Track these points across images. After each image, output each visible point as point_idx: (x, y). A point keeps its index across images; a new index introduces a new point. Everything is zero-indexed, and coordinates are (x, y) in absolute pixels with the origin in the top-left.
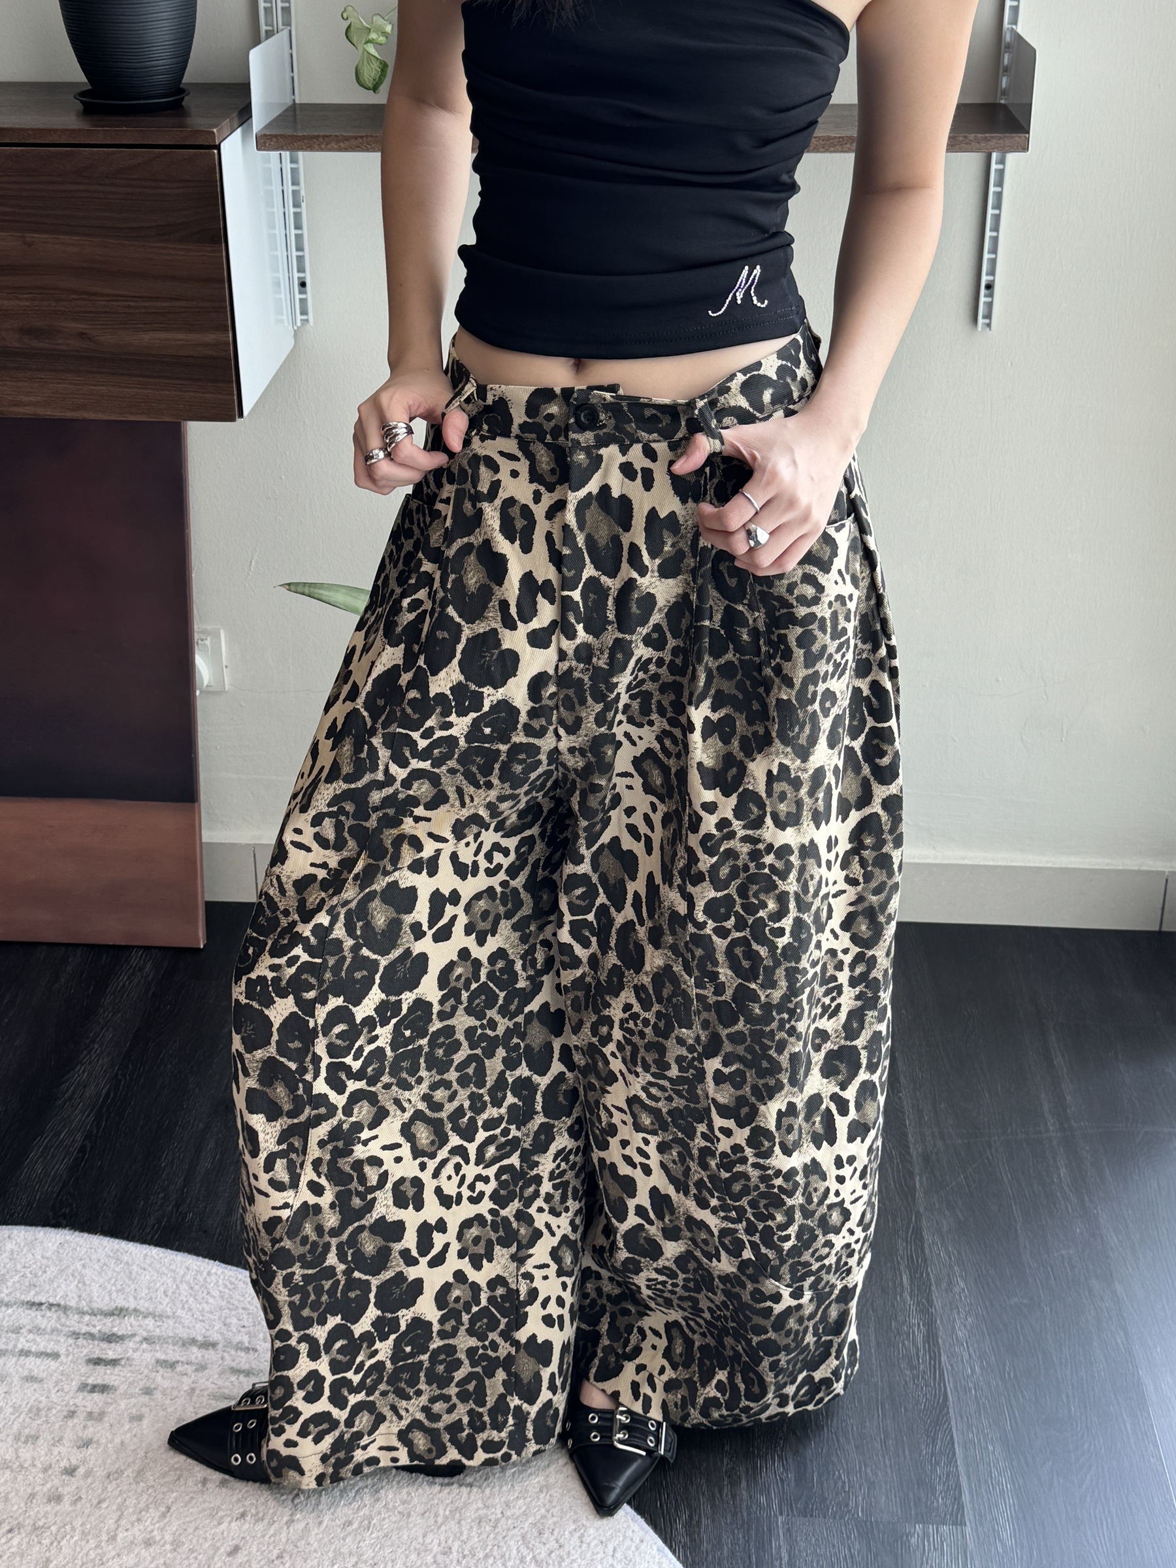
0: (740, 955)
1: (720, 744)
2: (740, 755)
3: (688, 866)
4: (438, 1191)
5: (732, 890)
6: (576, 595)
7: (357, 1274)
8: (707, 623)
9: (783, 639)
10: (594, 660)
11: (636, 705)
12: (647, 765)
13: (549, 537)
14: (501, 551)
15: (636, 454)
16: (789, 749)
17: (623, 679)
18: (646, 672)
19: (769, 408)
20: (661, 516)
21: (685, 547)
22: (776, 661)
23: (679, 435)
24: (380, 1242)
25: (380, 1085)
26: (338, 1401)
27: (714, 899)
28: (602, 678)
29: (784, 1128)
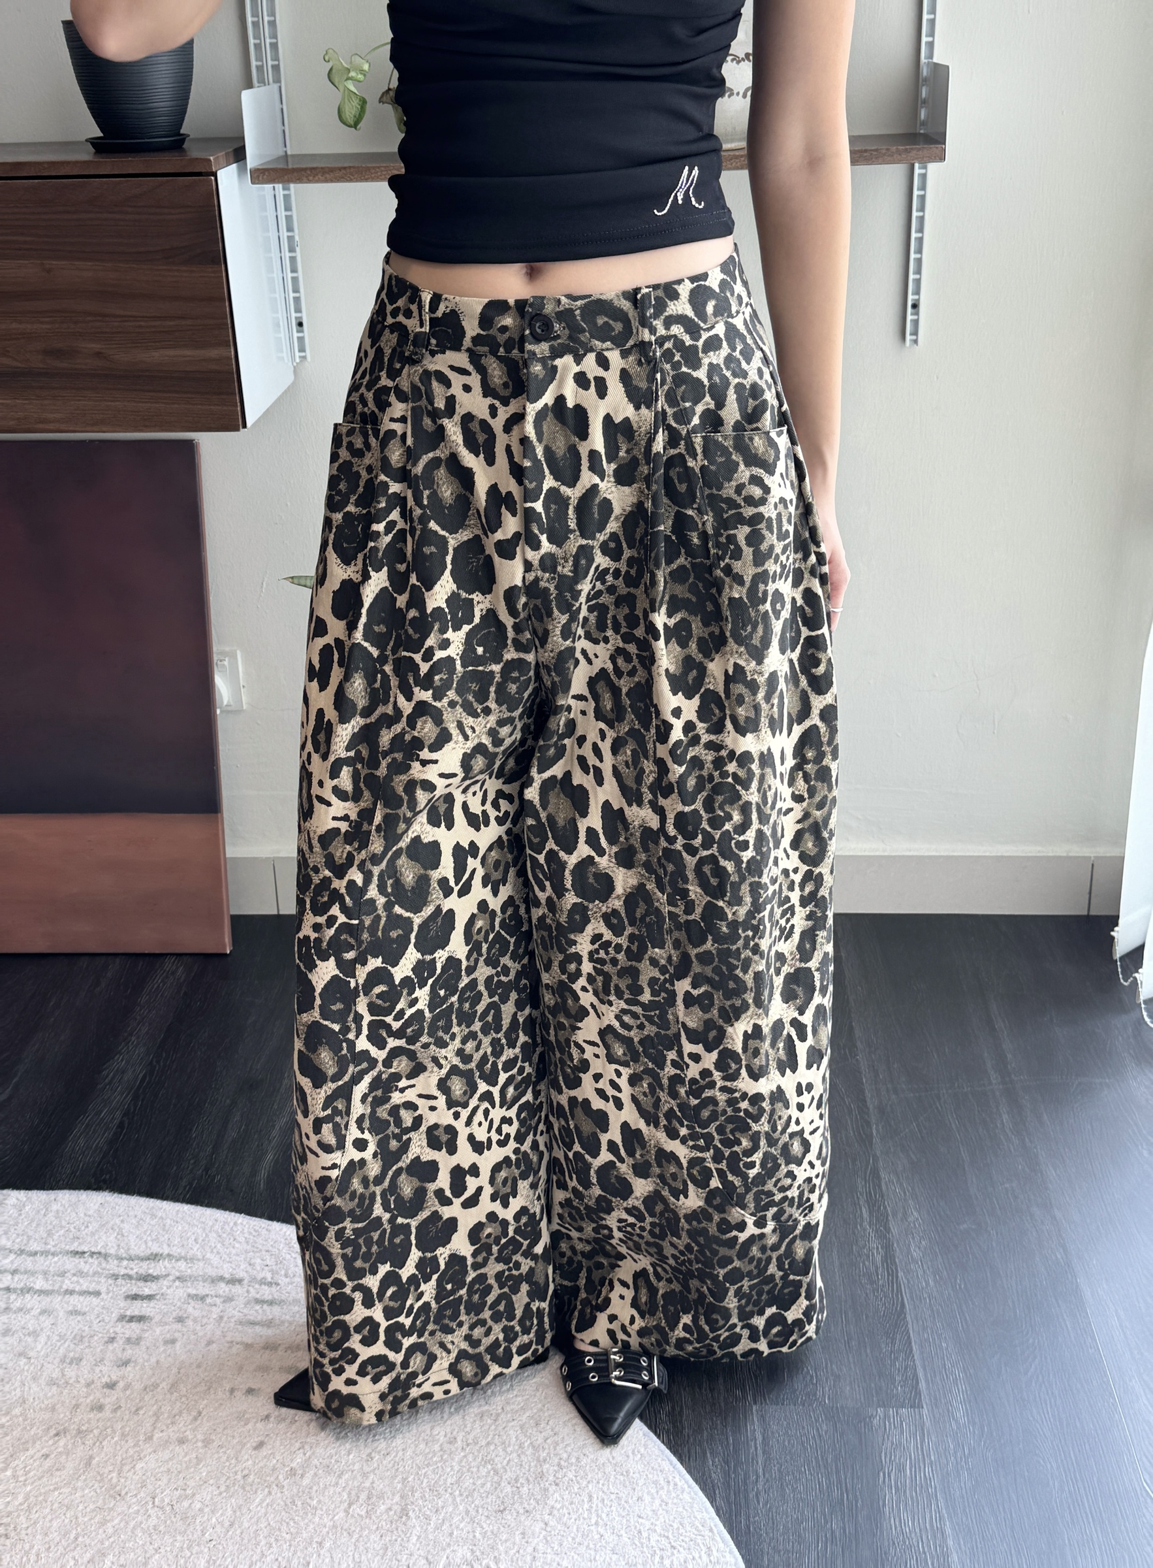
0: (709, 873)
1: (679, 649)
2: (699, 657)
3: (658, 778)
4: (471, 1138)
5: (698, 805)
6: (538, 506)
7: (399, 1220)
8: (662, 528)
9: (732, 539)
10: (559, 568)
11: (593, 619)
12: (599, 685)
13: (508, 449)
14: (469, 465)
15: (590, 365)
16: (742, 649)
17: (585, 587)
18: (603, 583)
19: (711, 320)
20: (617, 422)
21: (639, 453)
22: (727, 560)
23: (631, 343)
24: (415, 1181)
25: (419, 1044)
26: (394, 1346)
27: (681, 813)
28: (567, 586)
29: (750, 1051)
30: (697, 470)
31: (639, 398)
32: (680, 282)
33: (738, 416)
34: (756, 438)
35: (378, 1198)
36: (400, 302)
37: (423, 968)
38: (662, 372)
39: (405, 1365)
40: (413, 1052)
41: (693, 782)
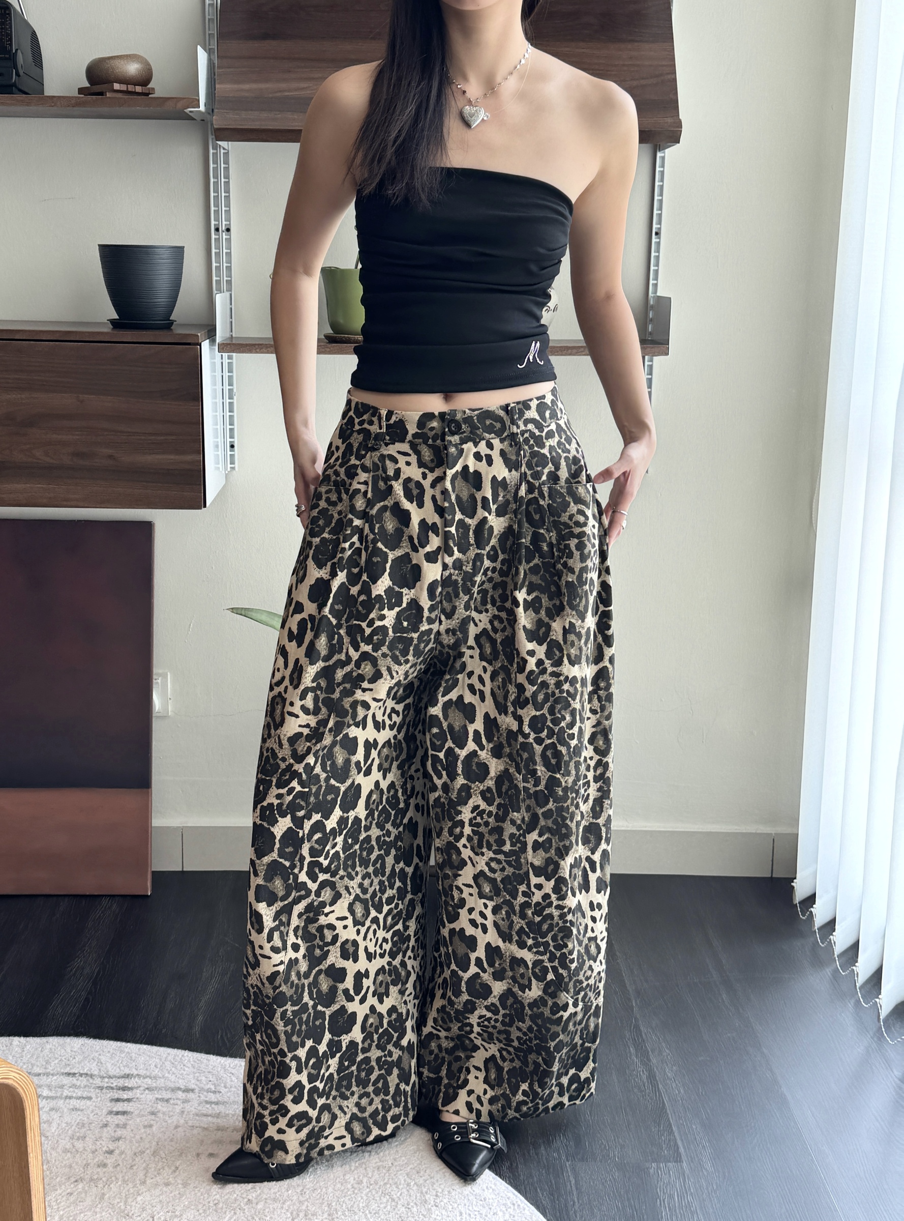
0: (550, 756)
1: (534, 614)
2: (546, 620)
3: (518, 697)
4: (366, 949)
5: (545, 711)
6: (452, 530)
7: (319, 1008)
8: (524, 540)
9: (567, 546)
10: (464, 568)
11: (479, 598)
12: (483, 640)
13: (434, 498)
14: (406, 508)
15: (482, 448)
16: (574, 613)
17: (478, 579)
18: (488, 576)
19: (549, 421)
20: (499, 480)
21: (510, 497)
22: (565, 559)
23: (505, 434)
24: (331, 982)
25: (338, 876)
26: (312, 1103)
27: (535, 716)
28: (469, 578)
29: (573, 876)
30: (546, 507)
31: (512, 465)
32: (531, 400)
33: (567, 475)
34: (580, 488)
35: (306, 988)
36: (365, 417)
37: (342, 821)
38: (524, 450)
39: (318, 1120)
40: (334, 883)
41: (542, 697)
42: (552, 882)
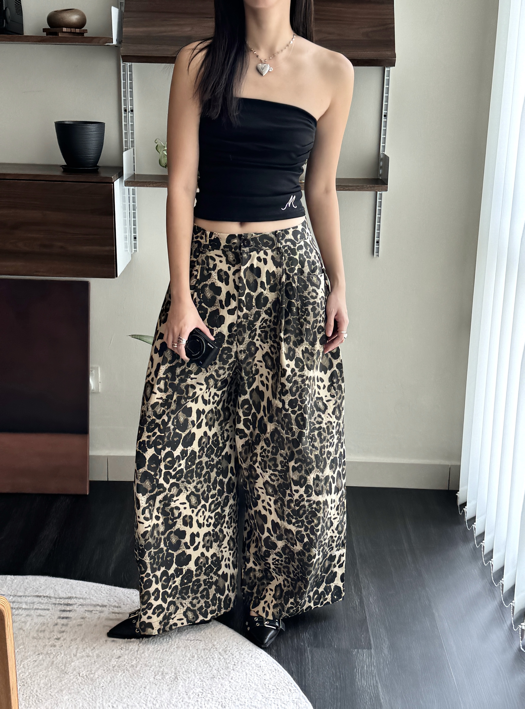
1: (287, 345)
2: (293, 347)
3: (282, 390)
4: (197, 521)
5: (297, 396)
6: (243, 298)
7: (170, 551)
9: (307, 310)
10: (249, 318)
11: (263, 335)
12: (267, 357)
13: (234, 280)
14: (219, 286)
15: (262, 255)
17: (258, 324)
18: (266, 324)
19: (299, 240)
20: (270, 272)
21: (277, 282)
22: (305, 316)
23: (274, 247)
24: (177, 538)
25: (180, 481)
26: (165, 601)
27: (291, 400)
28: (251, 324)
29: (315, 485)
30: (296, 287)
31: (278, 264)
32: (289, 229)
33: (309, 270)
34: (314, 277)
35: (163, 540)
36: (199, 234)
37: (184, 453)
38: (285, 256)
39: (168, 609)
40: (178, 484)
41: (295, 389)
42: (304, 488)
